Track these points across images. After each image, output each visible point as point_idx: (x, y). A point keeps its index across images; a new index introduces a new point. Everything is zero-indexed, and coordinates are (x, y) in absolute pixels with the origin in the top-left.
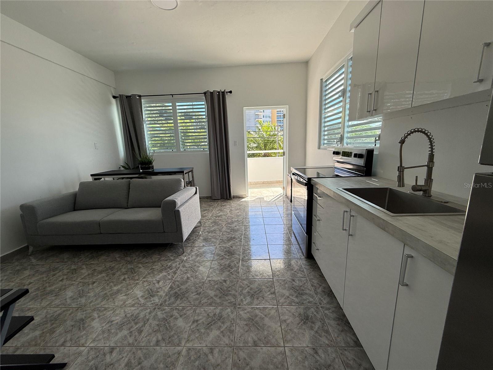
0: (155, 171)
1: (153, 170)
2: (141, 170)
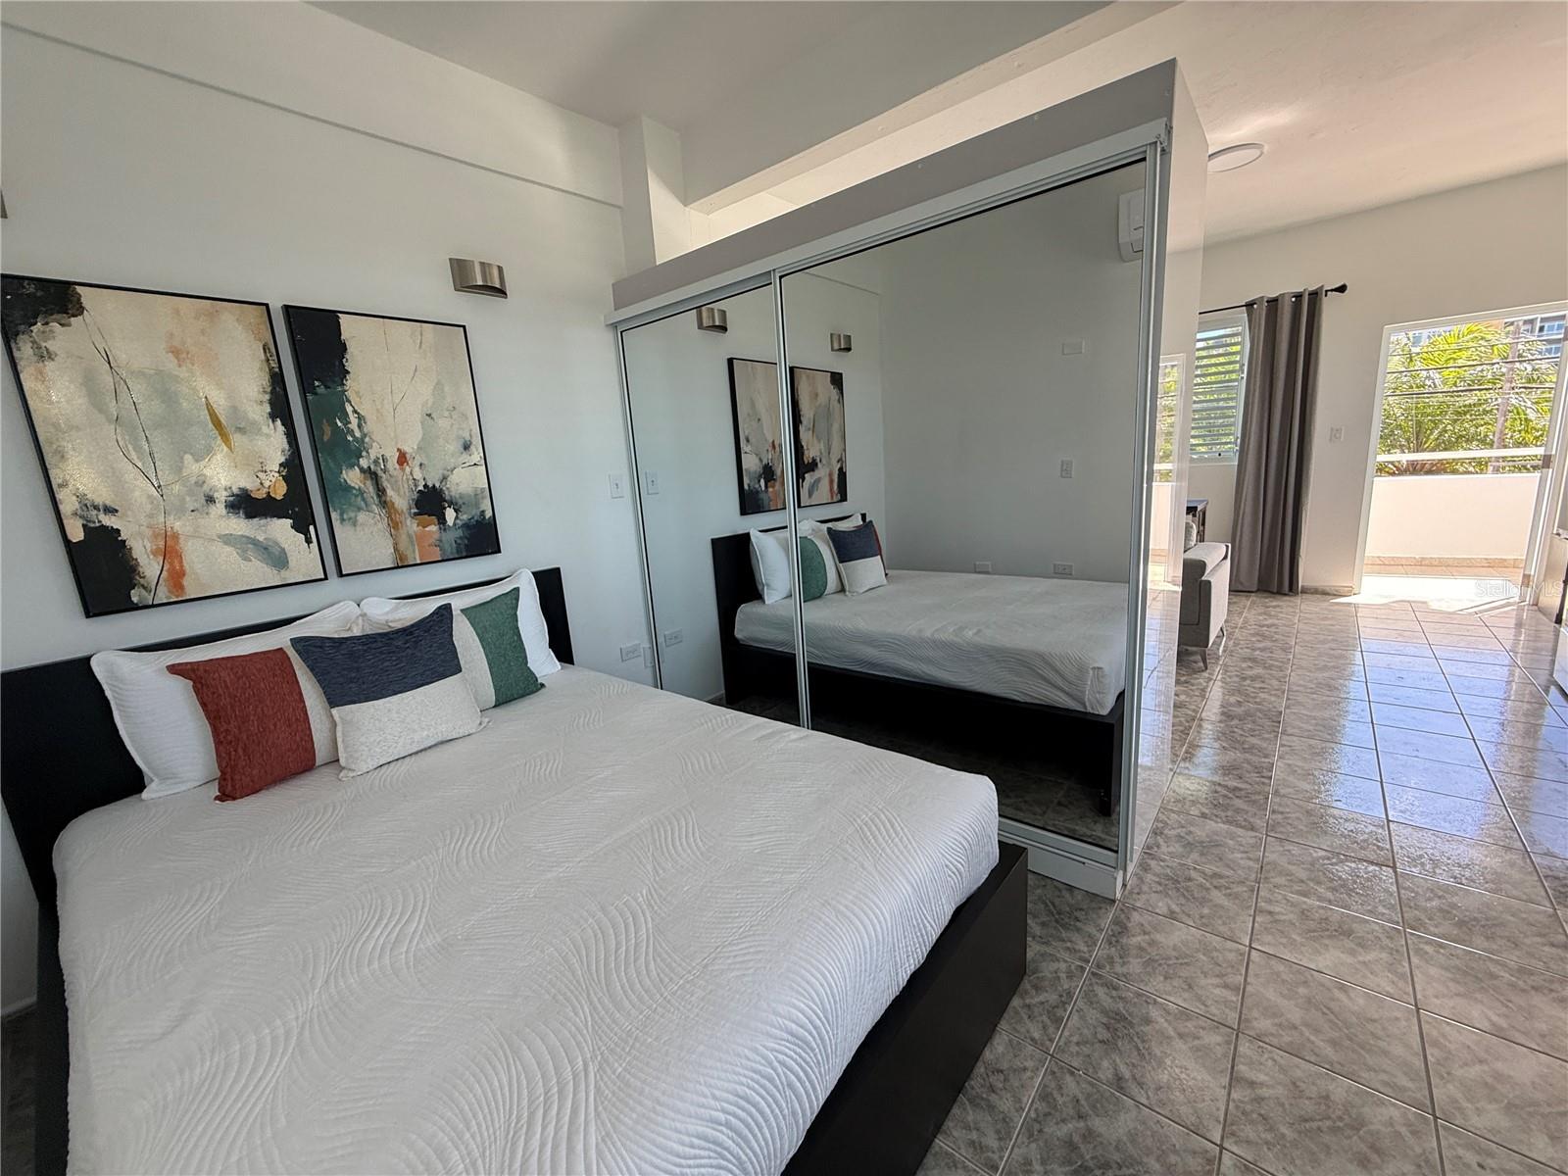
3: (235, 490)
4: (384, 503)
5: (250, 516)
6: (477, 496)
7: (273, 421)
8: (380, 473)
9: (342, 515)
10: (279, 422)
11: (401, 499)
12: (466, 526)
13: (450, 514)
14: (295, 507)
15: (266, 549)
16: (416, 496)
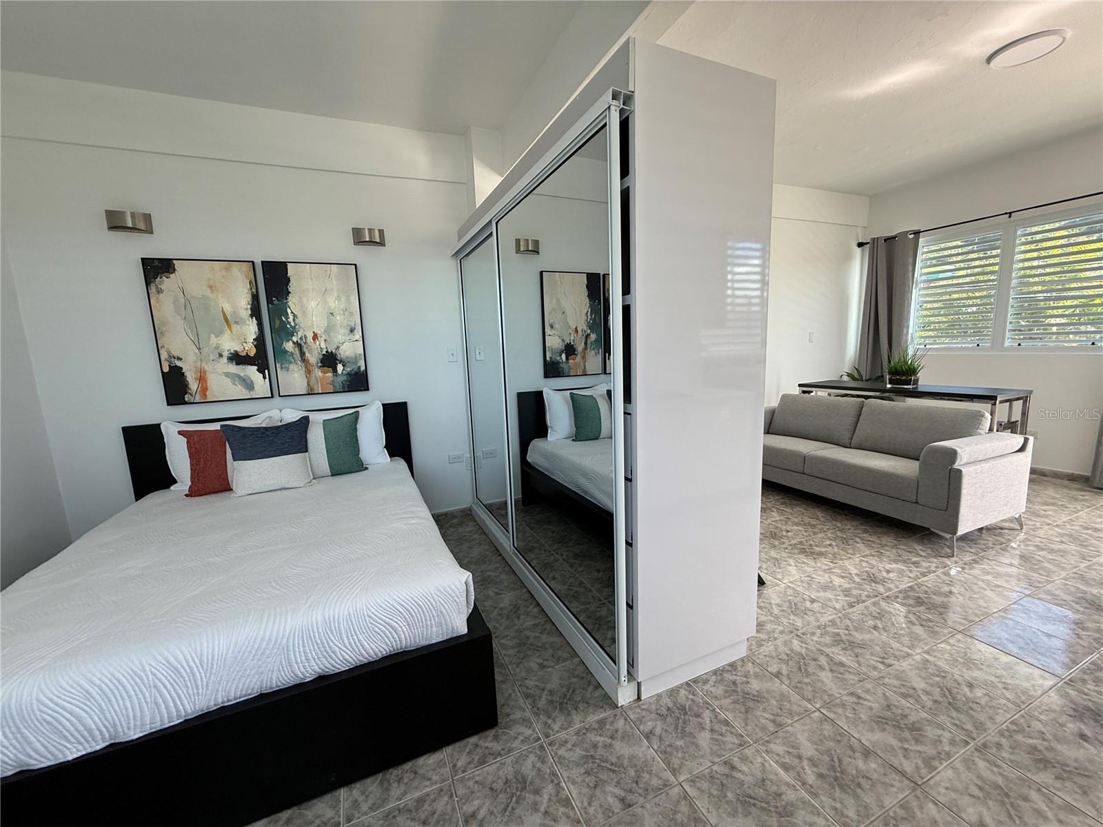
0: (920, 389)
1: (915, 386)
2: (890, 383)
3: (232, 351)
4: (304, 360)
5: (238, 364)
6: (356, 359)
7: (252, 318)
8: (303, 344)
9: (281, 365)
10: (254, 318)
11: (313, 358)
12: (349, 374)
13: (340, 368)
14: (259, 360)
15: (244, 380)
16: (321, 357)
